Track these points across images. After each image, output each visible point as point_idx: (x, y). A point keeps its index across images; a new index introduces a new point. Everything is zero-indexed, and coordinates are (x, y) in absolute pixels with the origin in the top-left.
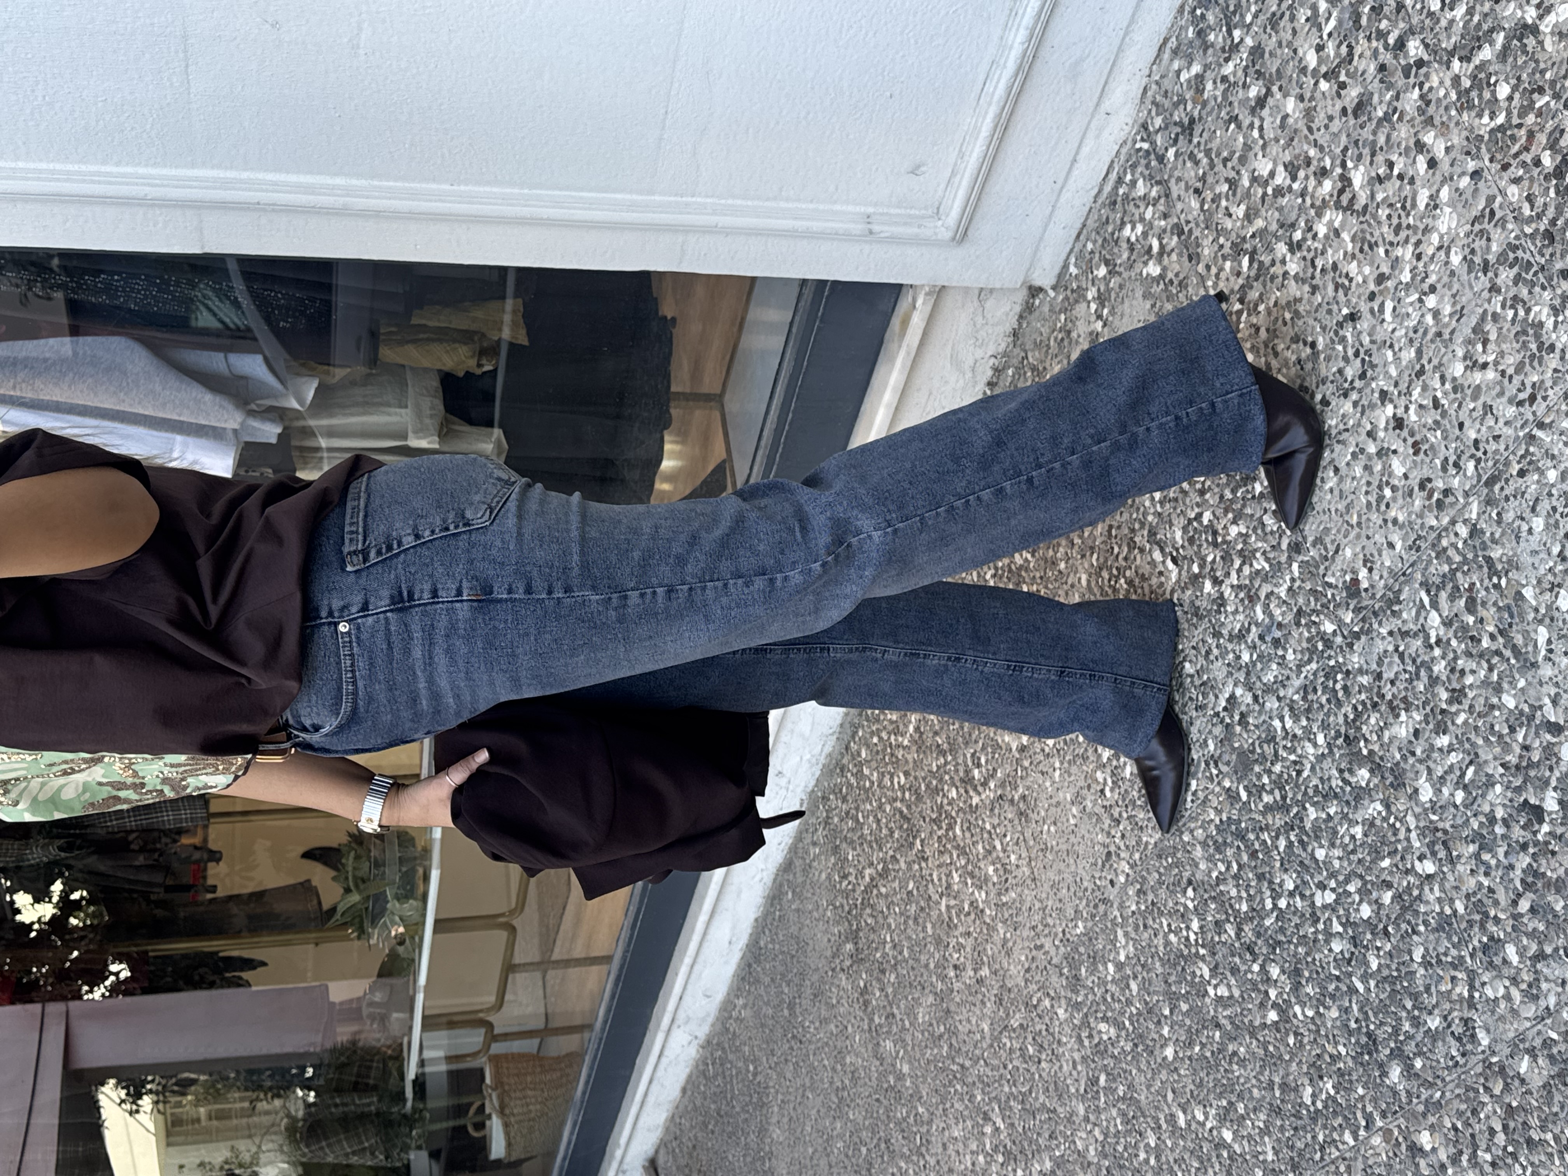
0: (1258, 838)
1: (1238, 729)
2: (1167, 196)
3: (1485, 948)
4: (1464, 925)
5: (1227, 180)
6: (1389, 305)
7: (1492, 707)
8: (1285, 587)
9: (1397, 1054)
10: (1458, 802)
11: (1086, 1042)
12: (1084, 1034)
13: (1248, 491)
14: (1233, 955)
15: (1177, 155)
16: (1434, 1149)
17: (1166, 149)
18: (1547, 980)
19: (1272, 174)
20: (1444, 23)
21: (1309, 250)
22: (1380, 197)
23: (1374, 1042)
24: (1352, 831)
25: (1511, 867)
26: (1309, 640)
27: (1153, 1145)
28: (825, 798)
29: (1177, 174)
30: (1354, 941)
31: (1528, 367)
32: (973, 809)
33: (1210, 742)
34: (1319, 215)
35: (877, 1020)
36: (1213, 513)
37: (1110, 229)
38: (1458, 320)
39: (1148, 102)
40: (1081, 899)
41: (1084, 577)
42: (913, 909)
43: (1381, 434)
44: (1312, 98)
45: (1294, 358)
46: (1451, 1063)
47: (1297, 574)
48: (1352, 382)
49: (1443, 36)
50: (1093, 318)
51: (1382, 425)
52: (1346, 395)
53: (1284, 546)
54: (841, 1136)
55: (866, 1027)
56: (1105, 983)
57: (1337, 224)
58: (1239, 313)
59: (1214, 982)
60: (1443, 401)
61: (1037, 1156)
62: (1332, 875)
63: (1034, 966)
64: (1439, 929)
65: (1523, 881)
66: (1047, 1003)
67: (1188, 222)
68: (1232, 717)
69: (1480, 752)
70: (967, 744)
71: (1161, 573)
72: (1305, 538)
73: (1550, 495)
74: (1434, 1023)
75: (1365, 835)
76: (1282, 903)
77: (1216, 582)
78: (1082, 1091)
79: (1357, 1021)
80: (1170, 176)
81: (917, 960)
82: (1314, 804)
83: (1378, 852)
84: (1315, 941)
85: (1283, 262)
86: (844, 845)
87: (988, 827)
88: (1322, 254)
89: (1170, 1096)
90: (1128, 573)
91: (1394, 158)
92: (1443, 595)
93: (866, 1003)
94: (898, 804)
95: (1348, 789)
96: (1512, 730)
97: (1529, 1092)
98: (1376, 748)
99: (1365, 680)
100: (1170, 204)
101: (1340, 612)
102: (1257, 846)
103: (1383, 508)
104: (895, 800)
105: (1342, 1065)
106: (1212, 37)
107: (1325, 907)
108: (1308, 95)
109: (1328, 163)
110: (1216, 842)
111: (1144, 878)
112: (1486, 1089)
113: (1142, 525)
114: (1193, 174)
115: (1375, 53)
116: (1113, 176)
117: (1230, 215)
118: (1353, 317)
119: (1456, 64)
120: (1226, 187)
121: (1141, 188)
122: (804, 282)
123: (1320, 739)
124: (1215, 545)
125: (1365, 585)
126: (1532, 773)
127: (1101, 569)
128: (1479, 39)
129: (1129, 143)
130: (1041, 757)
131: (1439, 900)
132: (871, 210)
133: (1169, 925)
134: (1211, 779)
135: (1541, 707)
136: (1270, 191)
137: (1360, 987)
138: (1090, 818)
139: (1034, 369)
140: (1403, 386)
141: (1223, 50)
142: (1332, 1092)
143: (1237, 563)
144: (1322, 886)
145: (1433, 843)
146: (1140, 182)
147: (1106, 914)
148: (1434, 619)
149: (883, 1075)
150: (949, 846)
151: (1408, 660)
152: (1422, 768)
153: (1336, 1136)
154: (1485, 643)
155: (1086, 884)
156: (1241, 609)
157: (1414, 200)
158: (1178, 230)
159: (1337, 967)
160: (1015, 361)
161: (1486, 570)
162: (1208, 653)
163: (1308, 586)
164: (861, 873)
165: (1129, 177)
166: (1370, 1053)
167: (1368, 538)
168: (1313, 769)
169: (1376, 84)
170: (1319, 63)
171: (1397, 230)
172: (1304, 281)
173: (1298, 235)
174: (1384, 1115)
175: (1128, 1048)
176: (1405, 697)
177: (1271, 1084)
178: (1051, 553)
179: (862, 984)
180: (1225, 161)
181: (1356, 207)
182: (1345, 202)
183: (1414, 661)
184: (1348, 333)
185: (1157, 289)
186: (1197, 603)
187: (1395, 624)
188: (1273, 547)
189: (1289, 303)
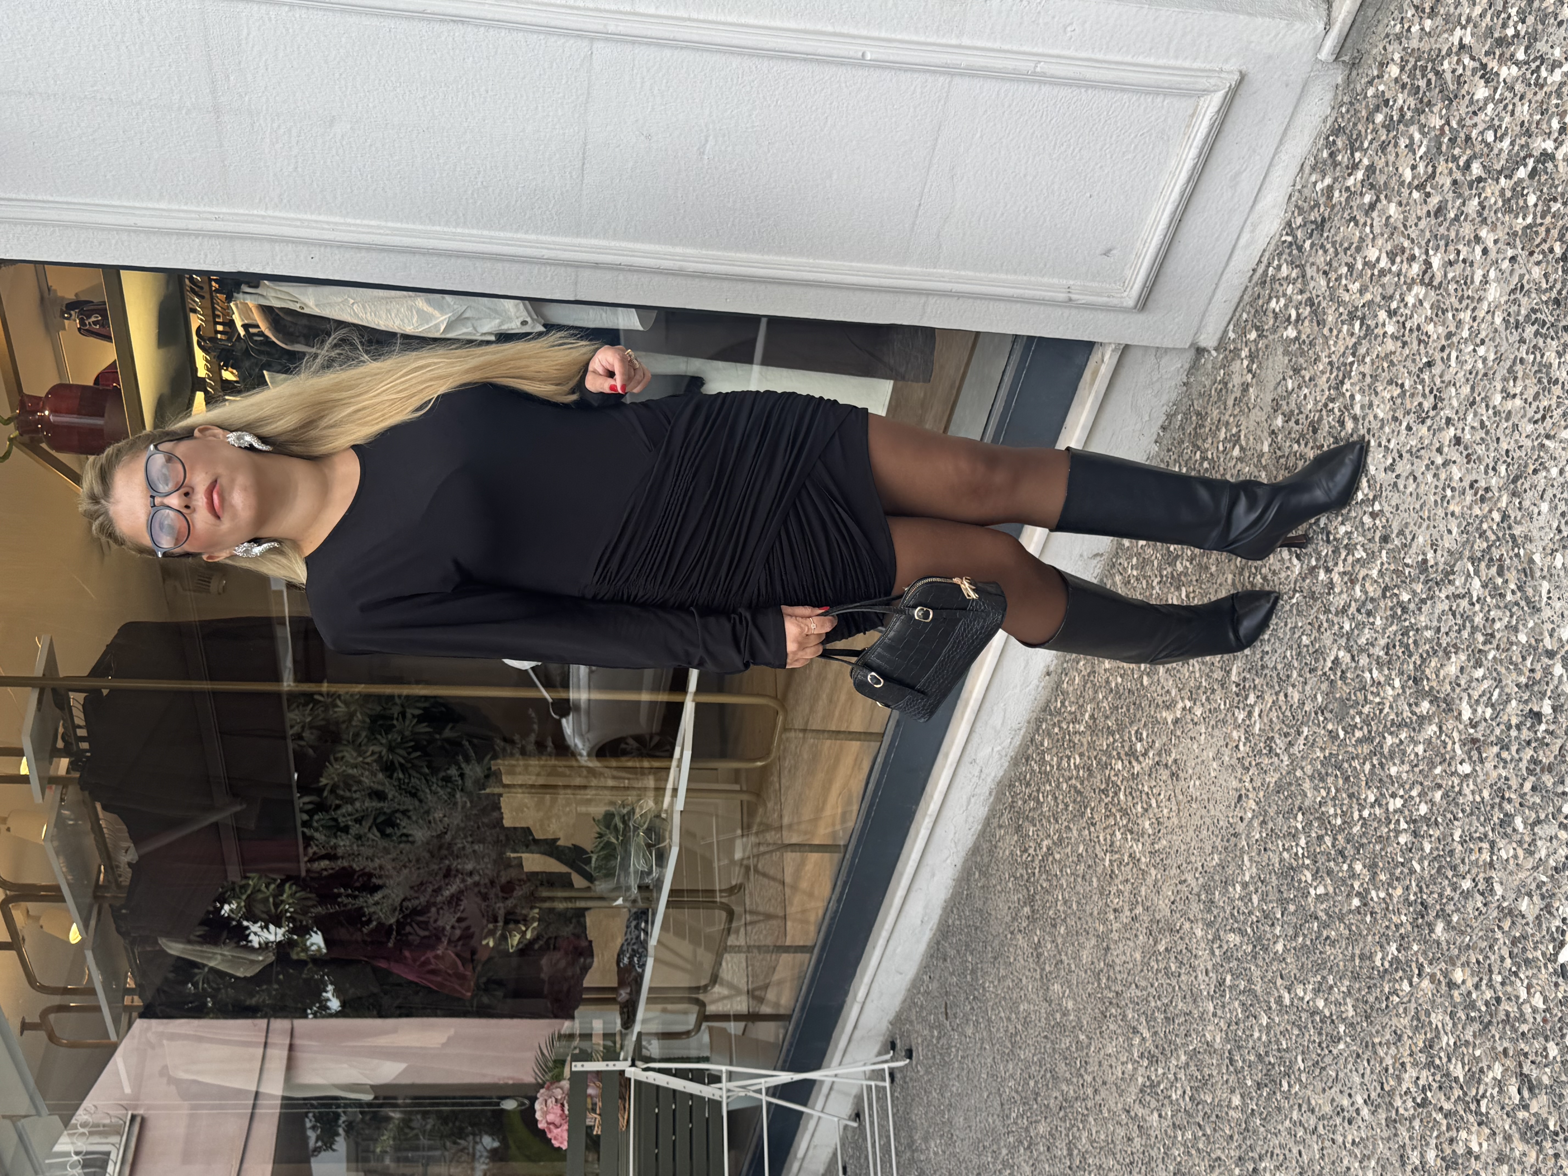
0: (1350, 766)
1: (1339, 682)
2: (1304, 276)
3: (1502, 822)
4: (1488, 808)
6: (1454, 355)
7: (1512, 644)
8: (1377, 569)
9: (1442, 914)
10: (1488, 716)
11: (1217, 952)
12: (1216, 946)
14: (1329, 861)
15: (1312, 245)
16: (1464, 982)
17: (1304, 241)
18: (1540, 838)
19: (1378, 260)
20: (1496, 151)
21: (1402, 315)
22: (1450, 275)
23: (1426, 907)
24: (1416, 750)
25: (1521, 759)
26: (1391, 609)
27: (1265, 1024)
28: (1011, 786)
29: (1311, 260)
30: (1415, 834)
31: (1541, 397)
32: (1134, 777)
34: (1409, 289)
35: (1048, 968)
37: (1260, 302)
38: (1498, 364)
39: (1292, 205)
40: (1217, 836)
41: (1230, 577)
43: (1446, 449)
44: (1408, 204)
45: (1388, 396)
46: (1477, 913)
47: (1385, 559)
48: (1428, 412)
49: (1495, 162)
50: (1245, 372)
51: (1447, 443)
52: (1423, 422)
53: (1377, 539)
54: (1013, 1076)
55: (1038, 977)
56: (1233, 901)
57: (1421, 297)
58: (1352, 364)
59: (1315, 884)
60: (1487, 423)
61: (1175, 1054)
62: (1402, 786)
63: (1178, 899)
64: (1471, 813)
65: (1527, 768)
66: (1187, 925)
67: (1318, 296)
68: (1335, 674)
69: (1503, 677)
70: (1132, 723)
71: (1288, 568)
72: (1392, 532)
73: (1553, 486)
75: (1425, 751)
76: (1366, 813)
77: (1328, 570)
78: (1212, 993)
79: (1415, 894)
80: (1306, 262)
81: (1084, 911)
82: (1391, 733)
83: (1433, 763)
84: (1388, 838)
85: (1384, 325)
86: (1026, 823)
87: (1146, 789)
88: (1411, 318)
89: (1279, 982)
90: (1264, 571)
91: (1460, 247)
92: (1483, 565)
93: (1039, 956)
94: (1073, 781)
95: (1415, 718)
96: (1524, 658)
97: (1527, 924)
98: (1434, 684)
99: (1428, 634)
100: (1305, 284)
101: (1414, 586)
102: (1350, 772)
103: (1445, 504)
104: (1070, 779)
105: (1402, 931)
106: (1339, 158)
107: (1395, 811)
108: (1404, 202)
109: (1416, 251)
110: (1320, 774)
111: (1266, 811)
112: (1500, 927)
114: (1323, 260)
115: (1451, 172)
116: (1265, 260)
117: (1348, 291)
118: (1429, 364)
119: (1502, 180)
120: (1344, 270)
121: (1285, 271)
122: (1016, 337)
123: (1397, 683)
124: (1328, 541)
125: (1431, 562)
126: (1536, 688)
127: (1243, 569)
128: (1517, 163)
129: (1278, 236)
130: (1191, 726)
131: (1472, 792)
132: (1071, 282)
133: (1283, 845)
134: (1319, 725)
135: (1542, 640)
136: (1376, 272)
137: (1417, 867)
138: (1227, 770)
139: (1198, 414)
140: (1461, 415)
141: (1348, 168)
142: (1396, 953)
143: (1344, 554)
144: (1394, 796)
145: (1471, 750)
146: (1284, 266)
147: (1236, 845)
148: (1476, 583)
149: (1050, 1014)
150: (1114, 810)
151: (1458, 616)
152: (1464, 695)
153: (1397, 986)
154: (1509, 597)
155: (1221, 823)
156: (1345, 590)
157: (1472, 277)
158: (1310, 302)
159: (1402, 856)
160: (1184, 409)
161: (1510, 543)
162: (1320, 627)
163: (1392, 567)
164: (1039, 846)
165: (1276, 262)
166: (1423, 917)
168: (1391, 707)
169: (1451, 194)
170: (1413, 178)
171: (1461, 300)
172: (1397, 338)
173: (1394, 305)
174: (1430, 962)
175: (1250, 948)
176: (1456, 644)
177: (1353, 956)
178: (1205, 559)
179: (1036, 940)
180: (1346, 249)
181: (1435, 283)
182: (1427, 281)
183: (1462, 616)
184: (1426, 376)
185: (1294, 347)
186: (1314, 589)
187: (1451, 589)
188: (1369, 540)
189: (1387, 355)
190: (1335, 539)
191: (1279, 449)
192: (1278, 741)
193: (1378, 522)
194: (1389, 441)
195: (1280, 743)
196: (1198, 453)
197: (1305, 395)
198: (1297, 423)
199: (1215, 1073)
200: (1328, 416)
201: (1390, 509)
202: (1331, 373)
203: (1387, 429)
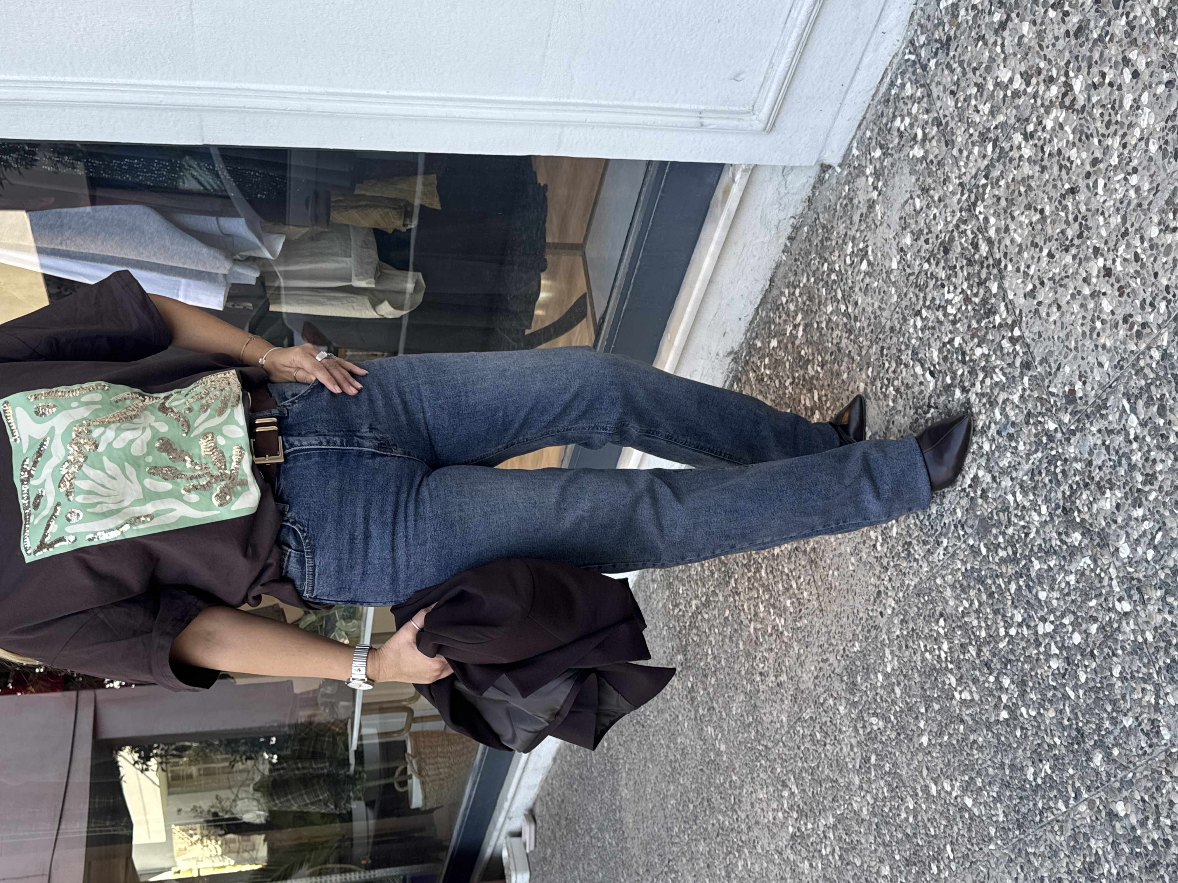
0: (994, 583)
1: (980, 501)
2: (929, 96)
3: (1169, 668)
4: (1152, 650)
5: (976, 84)
6: (1101, 182)
8: (1018, 394)
9: (1100, 744)
10: (1150, 558)
11: (861, 731)
12: (860, 725)
13: (990, 322)
14: (974, 669)
15: (937, 64)
16: (1127, 815)
17: (929, 60)
19: (1011, 80)
21: (1039, 139)
22: (1094, 99)
23: (1082, 735)
24: (1067, 579)
26: (1036, 435)
27: (911, 807)
29: (936, 79)
30: (1068, 660)
32: (775, 558)
33: (958, 510)
34: (1048, 112)
35: (701, 711)
36: (963, 338)
37: (884, 121)
38: (1154, 195)
39: (915, 23)
40: (857, 625)
42: (728, 630)
43: (1094, 280)
44: (1042, 23)
45: (1027, 221)
46: (1140, 752)
47: (1027, 385)
48: (1072, 240)
50: (871, 189)
51: (1095, 273)
52: (1067, 250)
54: (673, 796)
55: (693, 716)
56: (876, 688)
57: (1061, 120)
58: (985, 186)
59: (959, 689)
60: (1142, 256)
61: (823, 814)
62: (1052, 611)
63: (821, 674)
64: (1133, 652)
66: (831, 701)
67: (945, 116)
68: (975, 492)
69: (1167, 521)
71: (921, 383)
72: (1034, 358)
74: (1128, 722)
75: (1078, 582)
76: (1013, 632)
77: (964, 390)
78: (857, 767)
79: (1070, 719)
80: (932, 81)
81: (732, 668)
82: (1038, 558)
83: (1087, 595)
84: (1038, 660)
85: (1019, 148)
86: (676, 582)
87: (786, 571)
88: (1050, 142)
89: (925, 772)
90: (896, 383)
91: (1106, 70)
92: (1140, 403)
93: (693, 699)
95: (1065, 547)
98: (1087, 517)
99: (1079, 466)
100: (931, 103)
101: (1061, 415)
102: (993, 588)
103: (1095, 336)
105: (1057, 752)
107: (1045, 635)
108: (1039, 21)
109: (1054, 73)
110: (962, 585)
111: (906, 611)
112: (1168, 771)
113: (907, 347)
114: (949, 79)
116: (887, 80)
118: (1073, 191)
120: (974, 90)
121: (909, 90)
122: (649, 163)
123: (1044, 510)
124: (964, 362)
125: (1080, 394)
127: (875, 380)
129: (900, 55)
131: (1133, 631)
132: (702, 107)
133: (925, 646)
134: (959, 539)
136: (1009, 93)
137: (1072, 695)
138: (865, 566)
139: (824, 227)
140: (1111, 244)
142: (1049, 772)
143: (981, 376)
144: (1044, 620)
145: (1129, 589)
146: (908, 85)
147: (876, 637)
148: (1133, 421)
149: (705, 752)
150: (756, 585)
151: (1112, 452)
152: (1122, 533)
153: (1051, 804)
154: (1172, 439)
155: (861, 614)
156: (983, 411)
157: (1121, 102)
158: (937, 122)
159: (1054, 680)
160: (810, 221)
161: (1173, 384)
163: (1036, 394)
164: (689, 604)
165: (899, 81)
166: (1078, 744)
167: (1083, 359)
168: (1037, 532)
169: (1093, 13)
171: (1108, 125)
172: (1035, 162)
173: (1030, 128)
174: (1088, 789)
175: (893, 736)
176: (1110, 479)
177: (1002, 765)
179: (690, 685)
180: (975, 70)
181: (1076, 107)
182: (1067, 103)
183: (1117, 452)
184: (1069, 203)
185: (920, 167)
186: (950, 406)
187: (1103, 424)
188: (1009, 364)
189: (1023, 179)
190: (971, 360)
191: (909, 267)
192: (916, 548)
193: (1018, 347)
194: (1028, 267)
195: (919, 551)
196: (826, 265)
197: (935, 216)
198: (927, 241)
199: (863, 841)
200: (960, 237)
201: (1032, 336)
202: (962, 194)
203: (1026, 255)
